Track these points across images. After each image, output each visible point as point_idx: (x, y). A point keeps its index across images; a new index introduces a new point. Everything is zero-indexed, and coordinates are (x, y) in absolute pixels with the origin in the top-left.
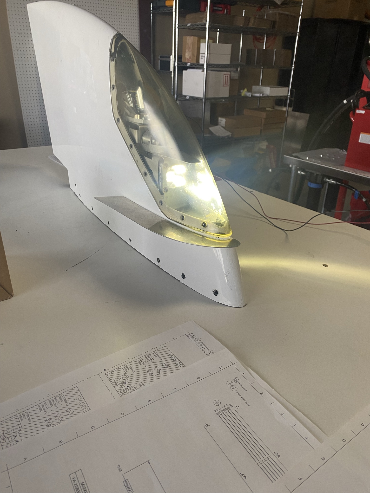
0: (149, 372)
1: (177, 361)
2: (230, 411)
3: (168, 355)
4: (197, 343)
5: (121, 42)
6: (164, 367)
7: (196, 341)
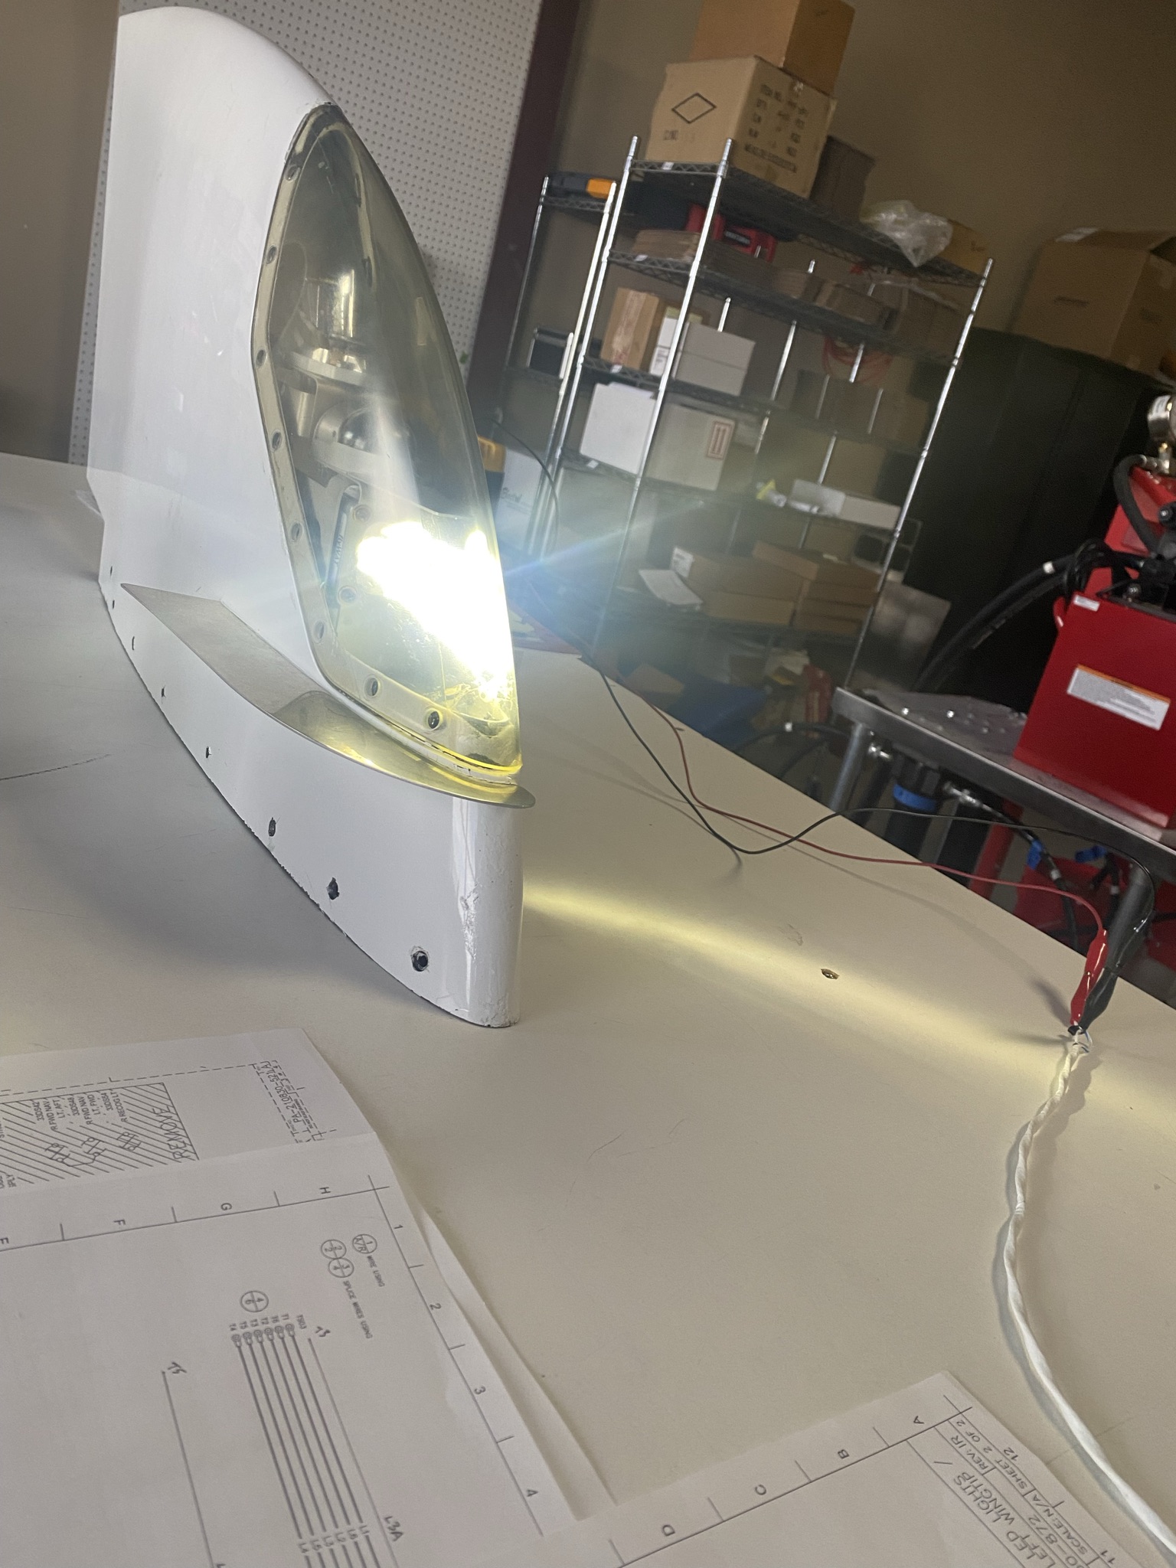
0: (57, 1149)
1: (180, 1137)
2: (288, 1340)
3: (157, 1111)
4: (279, 1100)
5: (331, 128)
6: (122, 1144)
7: (282, 1093)
